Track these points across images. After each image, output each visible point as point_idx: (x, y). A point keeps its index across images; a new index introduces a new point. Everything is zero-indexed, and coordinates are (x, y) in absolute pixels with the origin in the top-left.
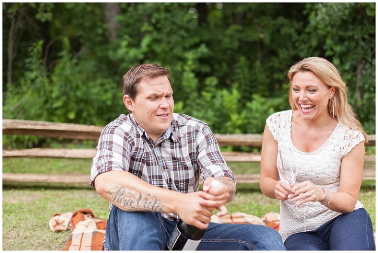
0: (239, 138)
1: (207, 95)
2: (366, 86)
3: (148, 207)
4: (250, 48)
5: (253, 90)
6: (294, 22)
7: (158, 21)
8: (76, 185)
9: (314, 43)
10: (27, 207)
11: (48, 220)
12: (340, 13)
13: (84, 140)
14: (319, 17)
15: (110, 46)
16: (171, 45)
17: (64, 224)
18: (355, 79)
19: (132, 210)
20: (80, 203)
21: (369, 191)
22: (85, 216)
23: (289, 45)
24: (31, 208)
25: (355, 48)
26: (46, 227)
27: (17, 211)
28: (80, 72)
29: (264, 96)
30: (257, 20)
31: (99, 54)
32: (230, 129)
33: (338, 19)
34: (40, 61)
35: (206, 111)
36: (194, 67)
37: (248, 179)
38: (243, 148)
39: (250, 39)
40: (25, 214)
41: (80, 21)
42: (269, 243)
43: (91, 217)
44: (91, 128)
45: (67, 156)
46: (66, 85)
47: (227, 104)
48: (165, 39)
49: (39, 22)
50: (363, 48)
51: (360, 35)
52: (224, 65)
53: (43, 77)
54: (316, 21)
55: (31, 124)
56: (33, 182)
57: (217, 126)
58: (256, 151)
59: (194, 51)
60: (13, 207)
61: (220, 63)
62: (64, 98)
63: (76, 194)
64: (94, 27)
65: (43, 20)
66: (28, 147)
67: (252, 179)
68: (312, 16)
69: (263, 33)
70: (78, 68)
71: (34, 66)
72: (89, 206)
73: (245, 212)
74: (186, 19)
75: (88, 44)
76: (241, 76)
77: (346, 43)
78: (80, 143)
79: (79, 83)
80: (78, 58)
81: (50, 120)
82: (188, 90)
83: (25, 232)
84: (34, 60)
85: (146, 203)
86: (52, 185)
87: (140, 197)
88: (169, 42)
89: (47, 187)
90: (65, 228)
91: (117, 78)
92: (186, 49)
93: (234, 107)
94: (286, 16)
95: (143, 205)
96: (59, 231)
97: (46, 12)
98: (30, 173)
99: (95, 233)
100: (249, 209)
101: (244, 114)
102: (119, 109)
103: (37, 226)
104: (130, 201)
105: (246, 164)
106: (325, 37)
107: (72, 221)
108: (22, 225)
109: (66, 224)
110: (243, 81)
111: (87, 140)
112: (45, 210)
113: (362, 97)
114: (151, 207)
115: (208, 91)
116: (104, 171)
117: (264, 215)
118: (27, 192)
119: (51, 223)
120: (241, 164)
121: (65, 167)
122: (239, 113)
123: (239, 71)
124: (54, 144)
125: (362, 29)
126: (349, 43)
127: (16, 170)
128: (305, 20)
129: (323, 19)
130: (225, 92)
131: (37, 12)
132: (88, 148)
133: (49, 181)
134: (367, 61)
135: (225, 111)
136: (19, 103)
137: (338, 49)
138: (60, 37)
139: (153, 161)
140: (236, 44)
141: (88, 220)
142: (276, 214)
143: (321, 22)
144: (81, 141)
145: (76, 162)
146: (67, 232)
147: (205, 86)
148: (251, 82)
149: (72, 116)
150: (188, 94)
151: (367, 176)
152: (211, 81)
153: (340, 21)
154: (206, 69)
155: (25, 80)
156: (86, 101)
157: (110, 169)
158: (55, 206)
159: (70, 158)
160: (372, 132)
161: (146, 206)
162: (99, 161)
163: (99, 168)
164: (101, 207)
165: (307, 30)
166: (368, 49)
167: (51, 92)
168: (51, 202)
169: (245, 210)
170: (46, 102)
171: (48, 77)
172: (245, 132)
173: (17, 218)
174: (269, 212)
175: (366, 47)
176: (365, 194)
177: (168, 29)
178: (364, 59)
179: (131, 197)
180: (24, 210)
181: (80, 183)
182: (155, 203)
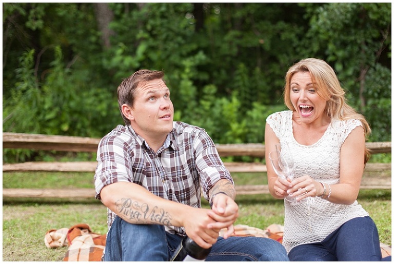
0: (239, 147)
1: (206, 104)
2: (370, 92)
3: (155, 220)
4: (249, 55)
5: (254, 98)
6: (294, 27)
7: (153, 28)
8: (71, 200)
9: (316, 48)
10: (21, 223)
11: (43, 236)
12: (342, 17)
13: (78, 152)
14: (321, 21)
15: (104, 55)
16: (167, 53)
17: (60, 240)
18: (358, 85)
19: (139, 223)
20: (76, 218)
21: (374, 200)
22: (82, 232)
23: (290, 50)
24: (25, 224)
25: (358, 53)
26: (42, 243)
27: (10, 228)
28: (73, 82)
29: (265, 104)
30: (256, 25)
31: (93, 63)
32: (230, 139)
33: (339, 23)
34: (32, 71)
35: (205, 121)
36: (191, 75)
37: (249, 190)
38: (244, 158)
39: (249, 45)
40: (19, 231)
41: (73, 29)
42: (273, 256)
43: (88, 232)
44: (86, 140)
45: (61, 169)
46: (58, 96)
47: (226, 113)
48: (161, 46)
49: (29, 30)
50: (366, 52)
51: (363, 39)
52: (223, 72)
53: (35, 88)
54: (317, 25)
55: (23, 137)
56: (26, 198)
57: (217, 136)
58: (257, 161)
59: (192, 58)
60: (6, 223)
61: (218, 70)
62: (57, 109)
63: (72, 209)
64: (86, 35)
65: (34, 28)
66: (20, 161)
67: (254, 190)
68: (313, 20)
69: (263, 39)
70: (71, 78)
71: (25, 77)
72: (85, 221)
73: (247, 224)
74: (182, 25)
75: (81, 53)
76: (241, 83)
77: (349, 48)
78: (75, 156)
79: (73, 93)
80: (71, 68)
81: (43, 132)
82: (186, 99)
83: (19, 249)
84: (25, 70)
85: (153, 215)
86: (46, 200)
87: (148, 209)
88: (165, 49)
89: (41, 202)
90: (62, 244)
91: (112, 87)
92: (183, 57)
93: (234, 115)
94: (287, 21)
95: (150, 218)
96: (55, 248)
97: (36, 19)
98: (23, 187)
99: (92, 249)
100: (252, 221)
101: (244, 123)
102: (114, 120)
103: (31, 242)
104: (137, 213)
105: (247, 175)
106: (327, 41)
107: (68, 237)
108: (15, 242)
109: (62, 240)
110: (243, 88)
111: (82, 152)
112: (40, 226)
113: (366, 103)
114: (158, 220)
115: (206, 100)
116: (109, 183)
117: (267, 227)
118: (20, 208)
119: (47, 239)
120: (242, 175)
121: (59, 181)
122: (239, 121)
123: (238, 78)
124: (48, 157)
125: (365, 33)
126: (352, 47)
127: (8, 185)
128: (306, 24)
129: (324, 23)
130: (224, 100)
131: (27, 20)
132: (83, 161)
133: (43, 196)
134: (370, 66)
135: (224, 120)
136: (10, 115)
137: (340, 54)
138: (52, 46)
139: (154, 172)
140: (235, 51)
141: (85, 235)
142: (279, 225)
143: (323, 26)
144: (75, 154)
145: (71, 176)
146: (63, 248)
147: (204, 94)
148: (251, 89)
149: (65, 127)
150: (186, 102)
151: (372, 185)
152: (210, 90)
153: (342, 25)
154: (204, 76)
155: (16, 91)
156: (80, 112)
157: (115, 181)
158: (50, 221)
159: (64, 172)
160: (376, 140)
161: (153, 219)
162: (104, 173)
163: (104, 180)
164: (98, 222)
165: (308, 35)
166: (371, 54)
167: (44, 103)
168: (45, 217)
169: (247, 223)
170: (38, 113)
171: (40, 87)
172: (246, 141)
173: (10, 235)
174: (272, 224)
175: (369, 52)
176: (371, 203)
177: (164, 36)
178: (367, 64)
179: (137, 209)
180: (18, 226)
181: (75, 197)
182: (163, 215)
